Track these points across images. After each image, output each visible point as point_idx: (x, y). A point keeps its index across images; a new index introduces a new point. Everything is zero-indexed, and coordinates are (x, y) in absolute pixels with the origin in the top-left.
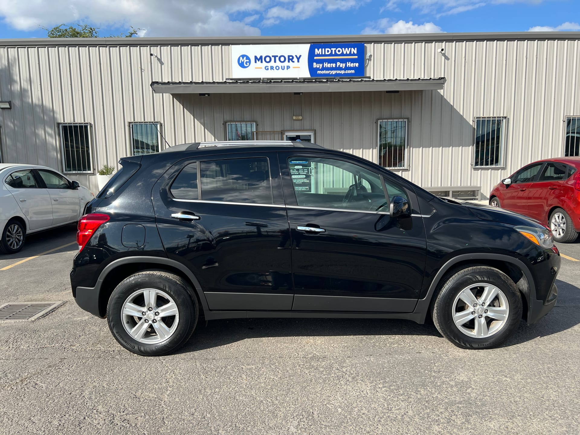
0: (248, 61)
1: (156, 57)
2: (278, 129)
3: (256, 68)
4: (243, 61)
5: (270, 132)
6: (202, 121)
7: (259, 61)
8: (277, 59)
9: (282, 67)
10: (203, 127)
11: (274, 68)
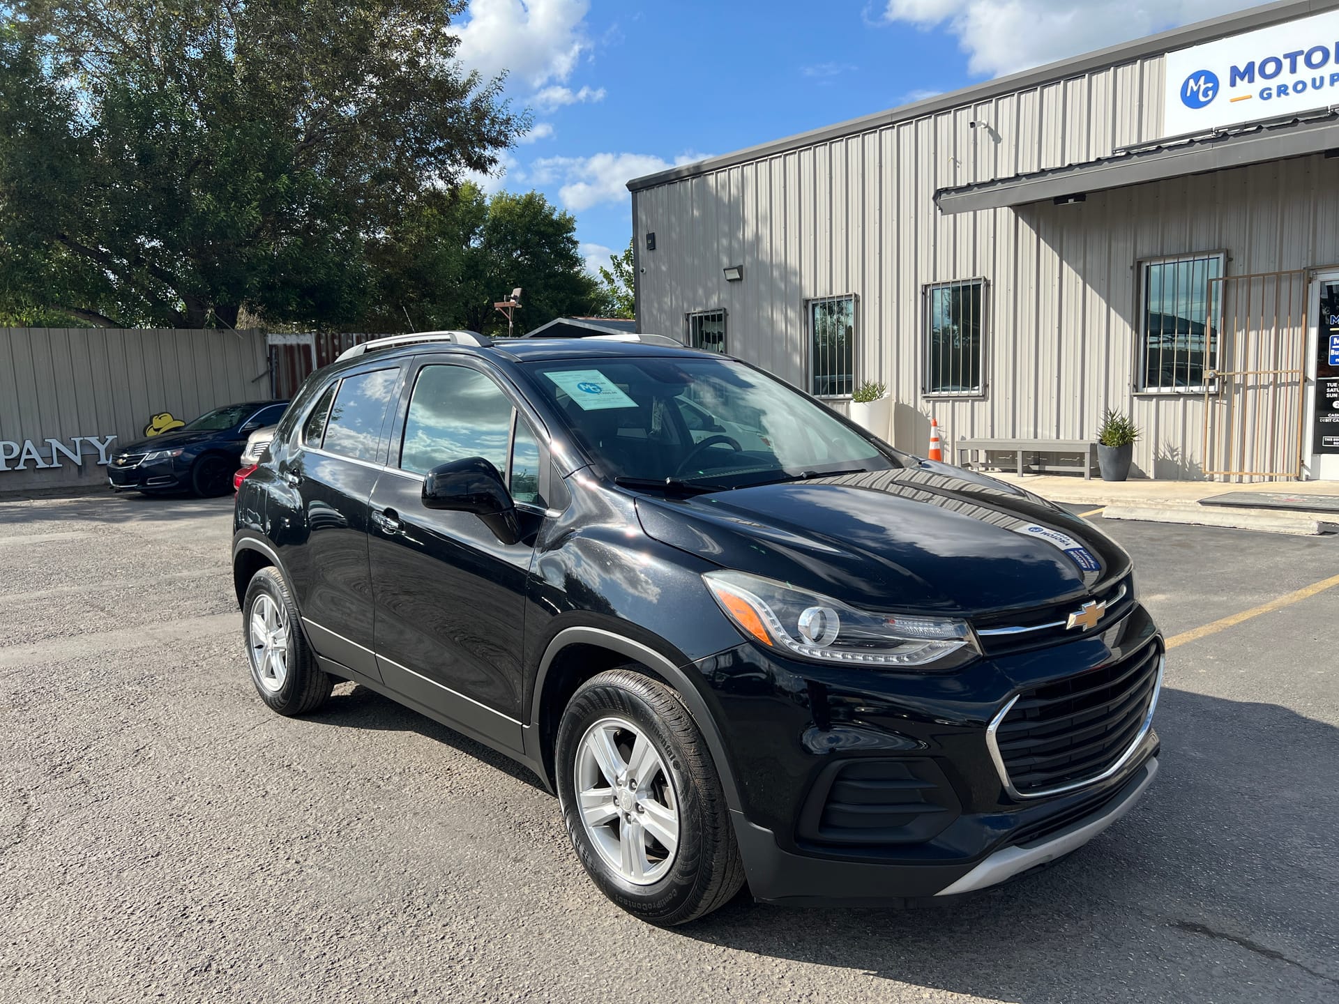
0: (1210, 85)
1: (987, 126)
2: (1293, 263)
3: (1232, 101)
4: (1195, 89)
5: (1263, 275)
6: (1081, 265)
7: (1242, 79)
8: (1301, 60)
9: (1314, 80)
10: (1081, 281)
11: (1290, 90)
